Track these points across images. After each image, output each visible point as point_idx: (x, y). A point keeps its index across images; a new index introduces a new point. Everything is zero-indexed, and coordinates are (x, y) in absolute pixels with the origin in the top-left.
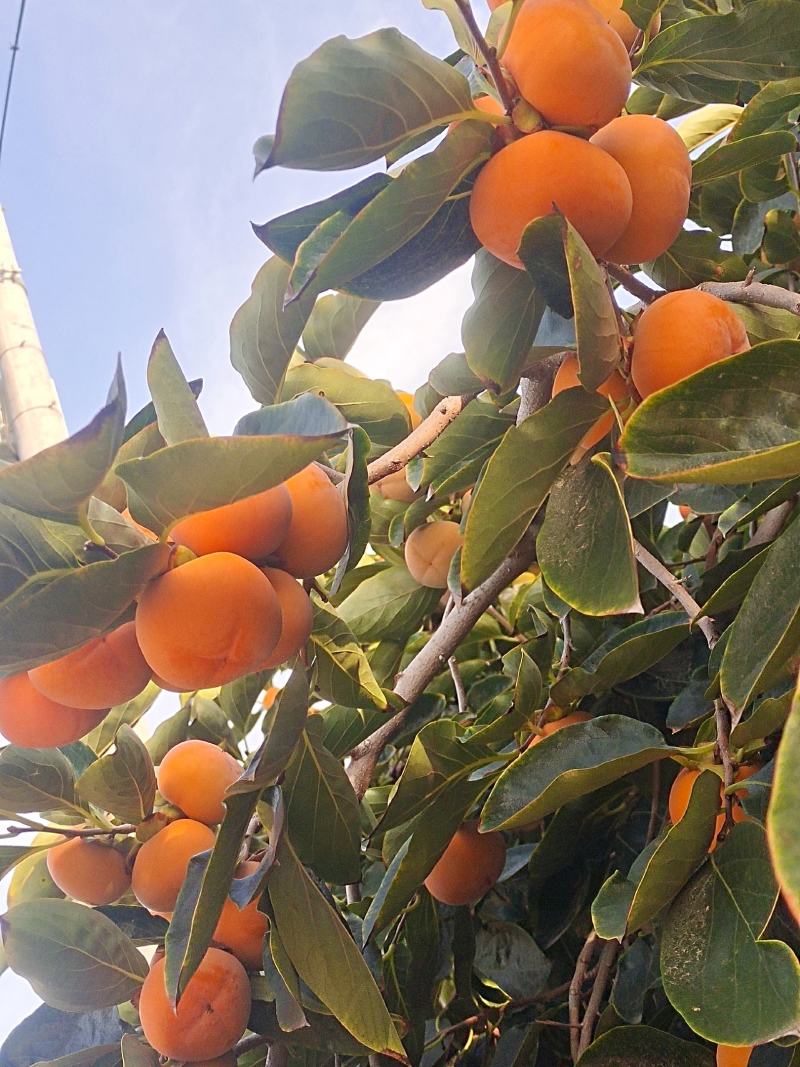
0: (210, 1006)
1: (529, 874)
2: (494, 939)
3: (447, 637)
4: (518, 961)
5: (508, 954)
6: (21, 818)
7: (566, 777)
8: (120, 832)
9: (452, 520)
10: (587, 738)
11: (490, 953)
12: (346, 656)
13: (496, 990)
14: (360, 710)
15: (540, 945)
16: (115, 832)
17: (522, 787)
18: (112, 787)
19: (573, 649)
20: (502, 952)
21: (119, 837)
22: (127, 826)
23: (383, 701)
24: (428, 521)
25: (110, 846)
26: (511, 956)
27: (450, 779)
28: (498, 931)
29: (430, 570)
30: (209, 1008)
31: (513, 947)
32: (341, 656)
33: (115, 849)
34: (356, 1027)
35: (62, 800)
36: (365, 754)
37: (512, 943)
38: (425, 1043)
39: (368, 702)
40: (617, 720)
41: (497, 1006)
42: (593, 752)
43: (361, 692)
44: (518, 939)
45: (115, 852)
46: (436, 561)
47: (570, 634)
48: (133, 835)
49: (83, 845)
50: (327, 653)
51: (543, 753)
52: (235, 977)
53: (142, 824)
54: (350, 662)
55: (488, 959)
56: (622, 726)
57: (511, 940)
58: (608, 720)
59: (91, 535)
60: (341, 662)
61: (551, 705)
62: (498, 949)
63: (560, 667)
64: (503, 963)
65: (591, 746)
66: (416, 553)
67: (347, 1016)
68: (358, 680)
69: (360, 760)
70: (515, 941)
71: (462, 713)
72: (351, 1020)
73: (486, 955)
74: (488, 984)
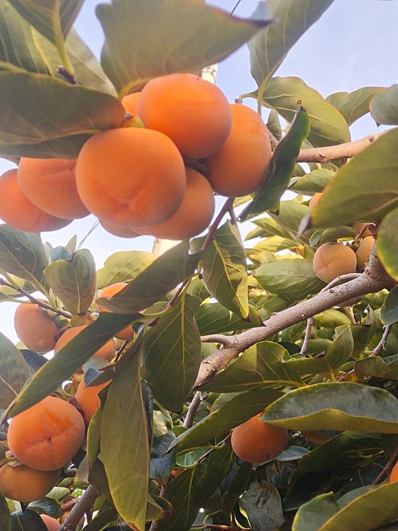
0: (50, 438)
1: (297, 465)
2: (261, 490)
3: (313, 305)
4: (268, 508)
5: (264, 502)
6: (8, 276)
7: (332, 412)
8: (63, 314)
9: (351, 248)
10: (361, 396)
11: (255, 496)
12: (234, 271)
13: (246, 518)
14: (231, 312)
15: (283, 508)
16: (60, 313)
17: (301, 405)
18: (63, 282)
19: (383, 348)
20: (262, 499)
21: (62, 318)
22: (69, 313)
23: (246, 313)
24: (338, 242)
25: (52, 319)
26: (265, 504)
27: (265, 382)
28: (265, 487)
29: (324, 269)
30: (50, 439)
31: (269, 500)
32: (231, 270)
33: (56, 323)
34: (120, 499)
35: (32, 275)
36: (231, 347)
37: (269, 498)
38: (193, 525)
39: (237, 309)
40: (385, 395)
41: (241, 527)
42: (359, 407)
43: (234, 299)
44: (274, 498)
45: (54, 323)
46: (330, 265)
47: (386, 339)
48: (69, 320)
49: (37, 311)
50: (223, 263)
51: (326, 391)
52: (75, 429)
53: (76, 316)
54: (235, 276)
55: (253, 498)
56: (387, 400)
57: (270, 496)
58: (379, 392)
59: (64, 62)
60: (229, 274)
61: (353, 373)
62: (260, 496)
63: (370, 354)
64: (260, 505)
65: (360, 402)
66: (321, 255)
67: (116, 488)
68: (236, 291)
69: (227, 349)
70: (272, 498)
71: (301, 355)
72: (118, 492)
73: (253, 496)
74: (243, 512)
